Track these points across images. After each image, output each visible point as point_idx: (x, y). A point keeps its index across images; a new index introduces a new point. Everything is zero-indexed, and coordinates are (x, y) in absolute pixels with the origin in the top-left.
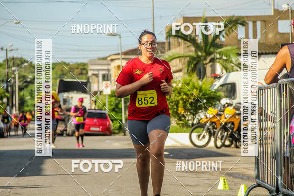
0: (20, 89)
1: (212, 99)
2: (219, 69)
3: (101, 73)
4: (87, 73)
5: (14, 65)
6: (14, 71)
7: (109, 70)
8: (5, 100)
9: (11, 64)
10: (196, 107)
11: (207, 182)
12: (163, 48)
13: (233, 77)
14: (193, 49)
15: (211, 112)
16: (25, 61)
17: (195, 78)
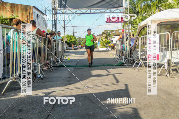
1: (109, 43)
2: (110, 38)
5: (79, 38)
10: (107, 44)
12: (102, 35)
13: (112, 39)
14: (106, 35)
15: (109, 45)
17: (107, 40)
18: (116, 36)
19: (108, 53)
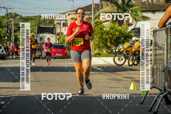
0: (15, 31)
1: (127, 37)
2: (131, 20)
3: (62, 22)
4: (54, 22)
5: (11, 17)
6: (11, 21)
7: (66, 20)
8: (6, 38)
9: (9, 16)
10: (117, 42)
11: (124, 85)
12: (98, 7)
13: (140, 24)
14: (116, 8)
15: (126, 45)
16: (18, 15)
17: (117, 25)
18: (154, 12)
19: (120, 77)
